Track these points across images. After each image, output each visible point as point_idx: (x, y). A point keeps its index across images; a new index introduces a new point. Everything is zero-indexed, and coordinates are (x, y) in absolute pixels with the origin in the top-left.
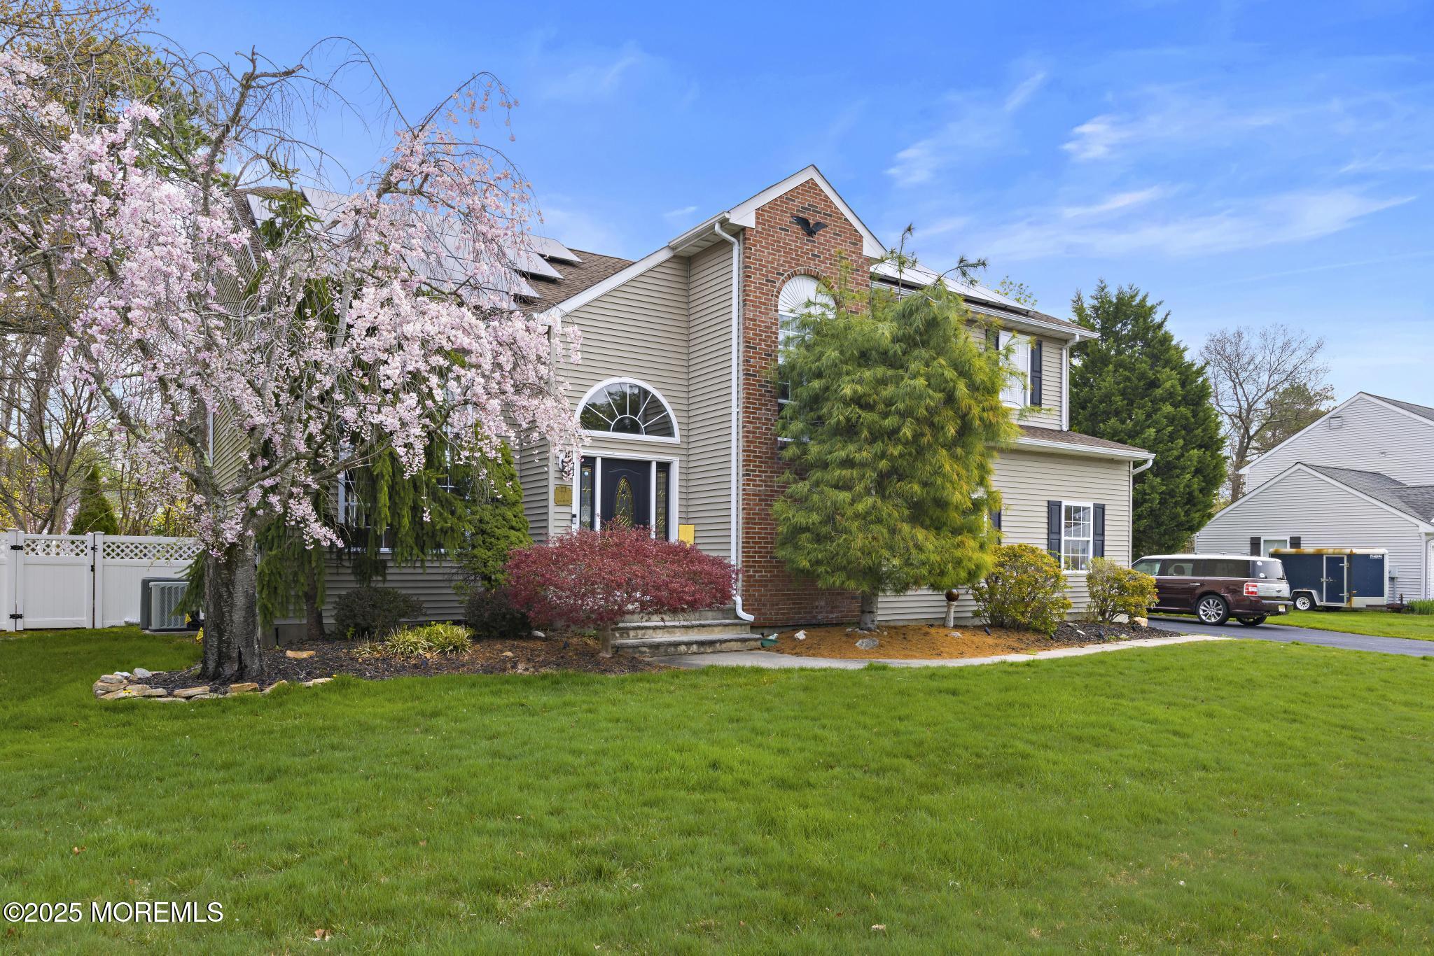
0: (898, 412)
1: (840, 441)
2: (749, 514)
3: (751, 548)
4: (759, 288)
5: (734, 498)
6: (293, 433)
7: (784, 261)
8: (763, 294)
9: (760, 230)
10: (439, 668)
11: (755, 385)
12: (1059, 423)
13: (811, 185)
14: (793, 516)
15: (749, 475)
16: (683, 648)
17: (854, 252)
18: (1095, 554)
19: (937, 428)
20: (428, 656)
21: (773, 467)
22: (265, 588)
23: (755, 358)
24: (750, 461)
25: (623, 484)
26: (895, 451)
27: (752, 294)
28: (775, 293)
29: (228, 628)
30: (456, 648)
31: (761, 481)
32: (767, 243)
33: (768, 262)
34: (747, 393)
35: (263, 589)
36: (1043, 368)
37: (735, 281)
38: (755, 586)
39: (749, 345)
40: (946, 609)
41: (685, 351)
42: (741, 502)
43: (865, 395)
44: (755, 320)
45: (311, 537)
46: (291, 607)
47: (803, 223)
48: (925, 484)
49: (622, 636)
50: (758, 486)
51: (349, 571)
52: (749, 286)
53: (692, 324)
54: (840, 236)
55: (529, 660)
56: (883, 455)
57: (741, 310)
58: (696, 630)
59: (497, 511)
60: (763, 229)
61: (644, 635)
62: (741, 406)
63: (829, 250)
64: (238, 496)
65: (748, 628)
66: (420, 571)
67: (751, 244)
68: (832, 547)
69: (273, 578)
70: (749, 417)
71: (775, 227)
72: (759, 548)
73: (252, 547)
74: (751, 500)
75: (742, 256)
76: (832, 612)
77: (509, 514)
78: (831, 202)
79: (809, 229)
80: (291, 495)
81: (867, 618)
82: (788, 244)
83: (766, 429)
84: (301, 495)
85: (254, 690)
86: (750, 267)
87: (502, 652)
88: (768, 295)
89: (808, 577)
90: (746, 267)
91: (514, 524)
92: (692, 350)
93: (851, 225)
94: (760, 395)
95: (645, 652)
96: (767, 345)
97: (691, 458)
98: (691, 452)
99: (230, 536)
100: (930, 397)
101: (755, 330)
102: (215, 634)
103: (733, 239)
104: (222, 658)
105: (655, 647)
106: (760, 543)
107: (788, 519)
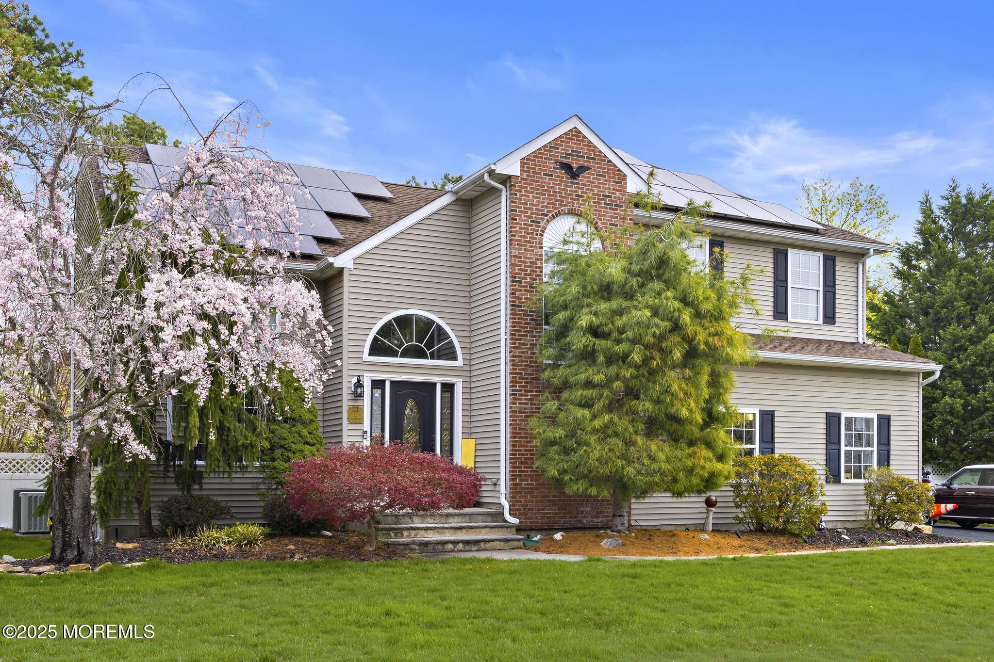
0: (628, 339)
1: (584, 365)
2: (515, 429)
3: (518, 459)
4: (524, 229)
5: (502, 415)
6: (116, 373)
7: (548, 203)
8: (528, 233)
9: (525, 177)
10: (234, 556)
11: (520, 315)
12: (855, 335)
13: (575, 132)
14: (544, 432)
15: (515, 395)
16: (450, 546)
17: (618, 190)
18: (880, 464)
19: (665, 353)
20: (227, 548)
21: (538, 387)
22: (102, 493)
23: (521, 290)
24: (516, 382)
25: (410, 403)
26: (628, 373)
27: (517, 235)
28: (539, 232)
29: (70, 523)
30: (250, 542)
31: (526, 399)
32: (532, 188)
33: (533, 205)
34: (513, 322)
35: (100, 494)
36: (837, 282)
37: (503, 223)
38: (521, 493)
39: (515, 280)
40: (705, 516)
41: (468, 283)
42: (508, 419)
43: (601, 325)
44: (520, 257)
45: (130, 452)
46: (123, 511)
47: (567, 167)
48: (658, 401)
49: (396, 536)
50: (524, 404)
51: (173, 481)
52: (514, 227)
53: (474, 259)
54: (604, 176)
55: (305, 552)
56: (617, 377)
57: (508, 249)
58: (464, 531)
59: (294, 429)
60: (528, 176)
61: (416, 535)
62: (508, 333)
63: (592, 190)
64: (76, 421)
65: (514, 530)
66: (228, 481)
67: (516, 190)
68: (574, 457)
69: (108, 486)
70: (515, 343)
71: (539, 174)
72: (525, 459)
73: (87, 460)
74: (517, 416)
75: (509, 201)
76: (597, 517)
77: (305, 432)
78: (595, 146)
79: (573, 173)
80: (115, 420)
81: (618, 521)
82: (552, 188)
83: (531, 353)
84: (123, 420)
85: (88, 569)
86: (516, 211)
87: (287, 545)
88: (533, 234)
89: (558, 483)
90: (512, 211)
91: (309, 440)
92: (473, 282)
93: (615, 166)
94: (525, 323)
95: (415, 549)
96: (531, 279)
97: (474, 379)
98: (474, 373)
99: (68, 452)
100: (657, 326)
101: (521, 266)
102: (60, 527)
103: (501, 186)
104: (66, 546)
105: (426, 544)
106: (527, 455)
107: (539, 434)
